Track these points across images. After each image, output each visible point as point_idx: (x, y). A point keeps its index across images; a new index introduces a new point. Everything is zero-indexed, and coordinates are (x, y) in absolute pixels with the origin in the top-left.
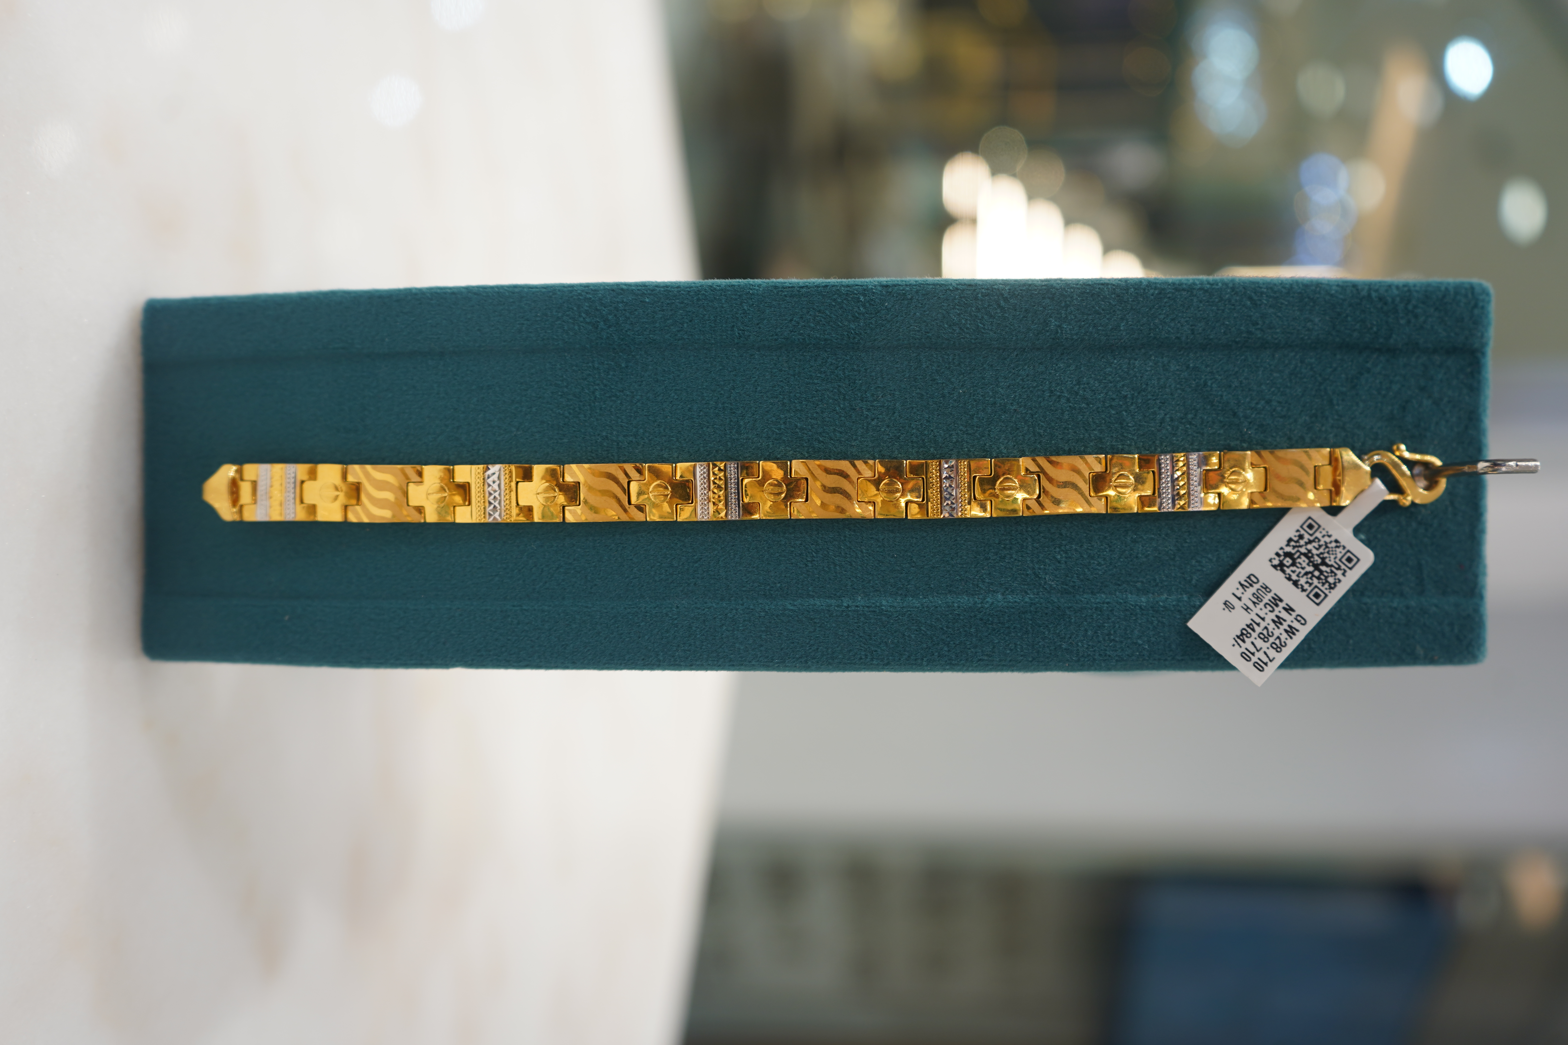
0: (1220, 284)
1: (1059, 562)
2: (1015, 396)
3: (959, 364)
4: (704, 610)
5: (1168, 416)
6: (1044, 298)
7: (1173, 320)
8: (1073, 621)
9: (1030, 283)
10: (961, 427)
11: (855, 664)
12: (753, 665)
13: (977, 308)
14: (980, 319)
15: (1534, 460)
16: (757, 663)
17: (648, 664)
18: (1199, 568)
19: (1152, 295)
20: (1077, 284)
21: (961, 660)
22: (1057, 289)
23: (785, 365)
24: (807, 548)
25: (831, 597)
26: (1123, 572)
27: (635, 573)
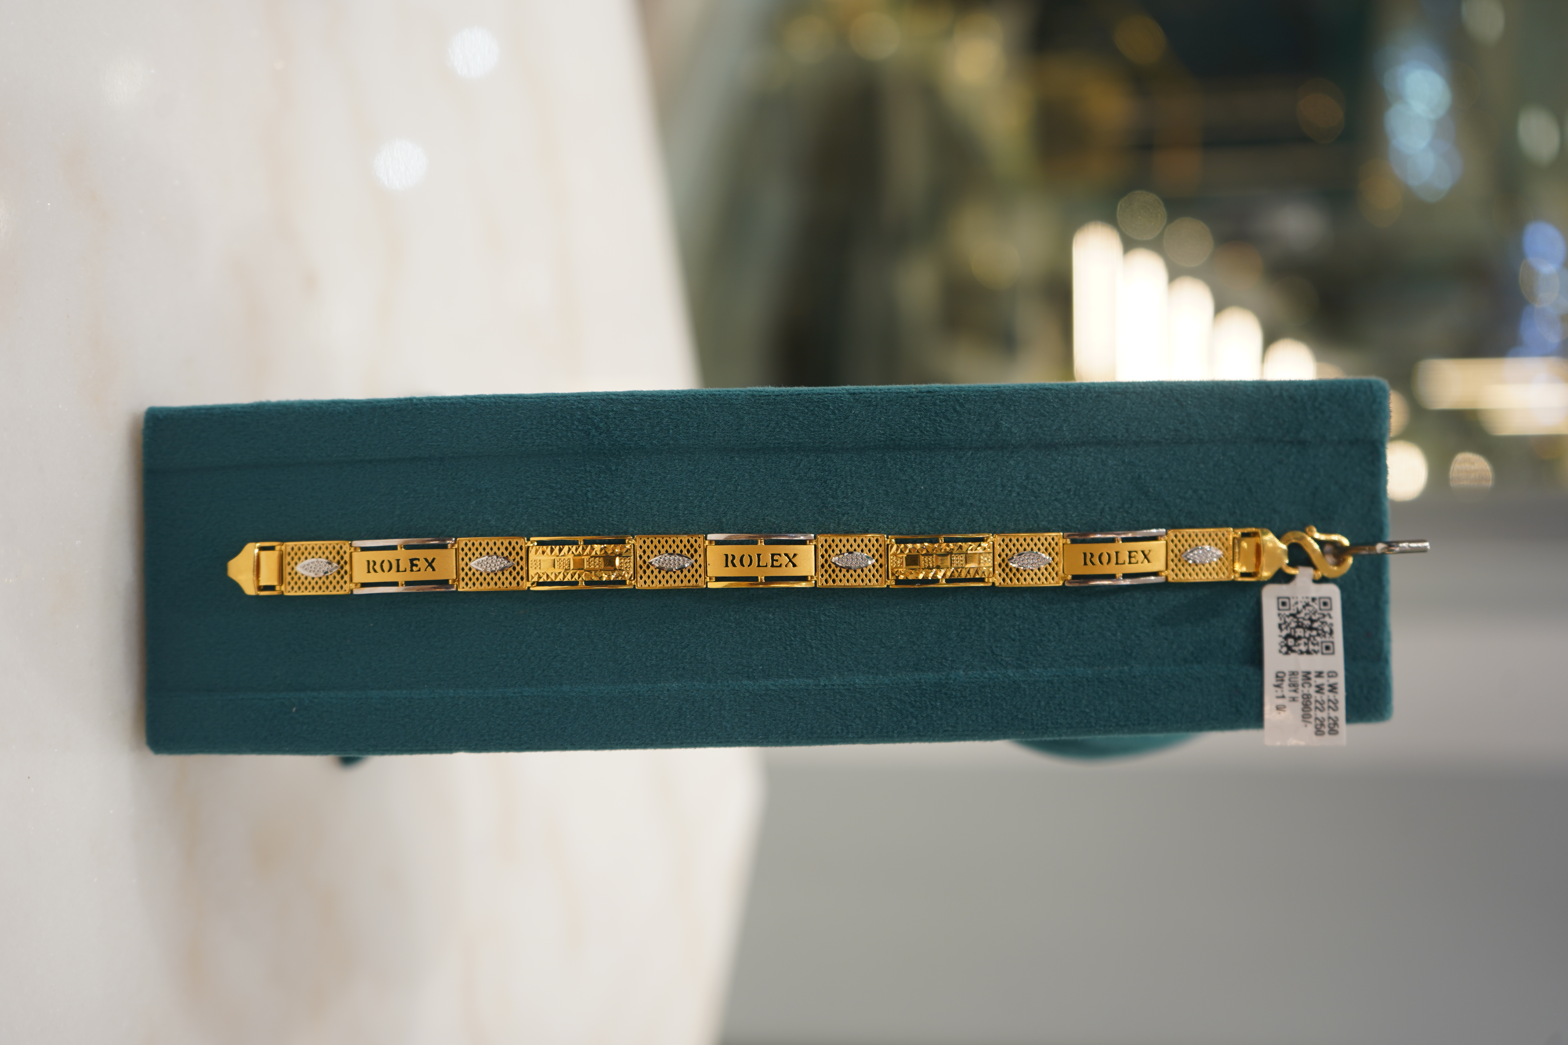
0: (1151, 388)
1: (1014, 640)
2: (971, 491)
3: (920, 463)
4: (693, 692)
5: (1107, 506)
6: (995, 403)
7: (1109, 420)
8: (1027, 693)
9: (982, 389)
11: (832, 737)
12: (739, 741)
13: (936, 413)
14: (939, 423)
15: (1424, 541)
17: (642, 744)
18: (1138, 642)
19: (1091, 398)
20: (1024, 390)
21: (928, 731)
22: (1007, 395)
23: (762, 466)
24: (786, 633)
25: (809, 677)
26: (1071, 647)
27: (628, 660)
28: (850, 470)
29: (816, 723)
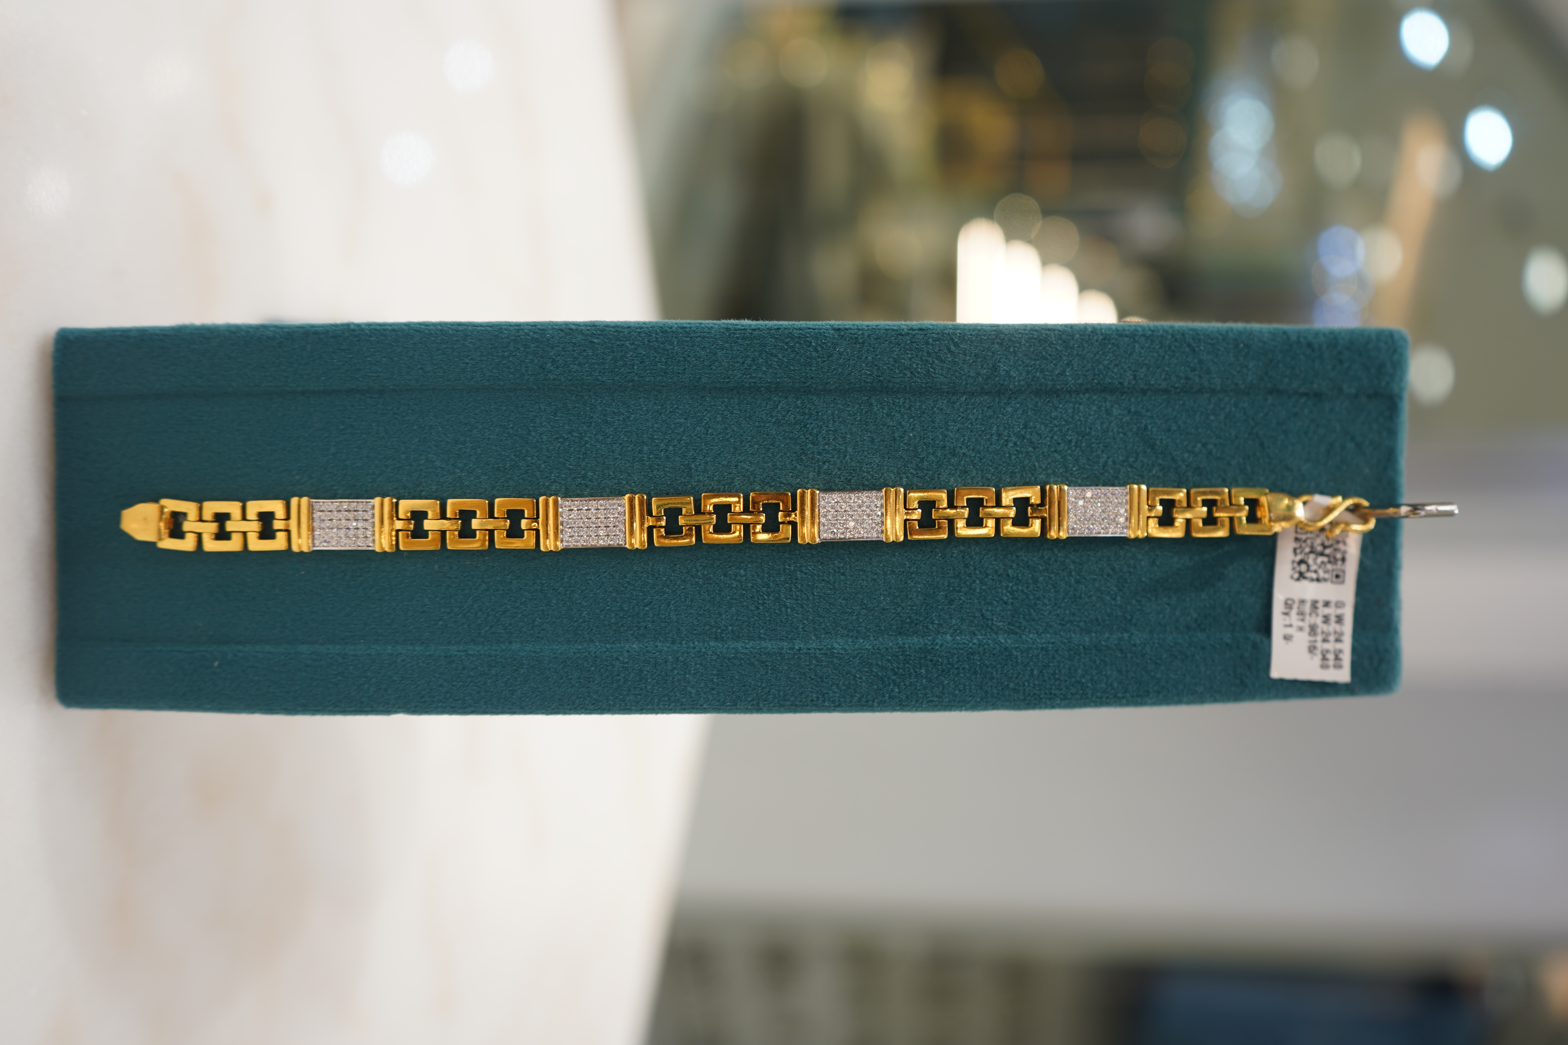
0: (1161, 332)
1: (1006, 603)
2: (964, 439)
3: (909, 408)
4: (655, 653)
5: (1110, 459)
6: (993, 343)
7: (1116, 365)
8: (1019, 661)
9: (979, 328)
10: (912, 471)
11: (807, 705)
12: (705, 709)
13: (928, 352)
14: (931, 364)
15: (1455, 504)
16: (709, 706)
17: (599, 709)
18: (1138, 607)
19: (1097, 341)
20: (1025, 330)
21: (911, 701)
22: (1006, 335)
23: (737, 407)
24: (758, 591)
25: (782, 640)
26: (1067, 612)
27: (584, 617)
28: (833, 414)
29: (789, 690)
